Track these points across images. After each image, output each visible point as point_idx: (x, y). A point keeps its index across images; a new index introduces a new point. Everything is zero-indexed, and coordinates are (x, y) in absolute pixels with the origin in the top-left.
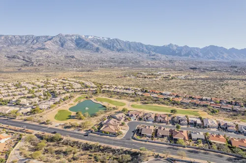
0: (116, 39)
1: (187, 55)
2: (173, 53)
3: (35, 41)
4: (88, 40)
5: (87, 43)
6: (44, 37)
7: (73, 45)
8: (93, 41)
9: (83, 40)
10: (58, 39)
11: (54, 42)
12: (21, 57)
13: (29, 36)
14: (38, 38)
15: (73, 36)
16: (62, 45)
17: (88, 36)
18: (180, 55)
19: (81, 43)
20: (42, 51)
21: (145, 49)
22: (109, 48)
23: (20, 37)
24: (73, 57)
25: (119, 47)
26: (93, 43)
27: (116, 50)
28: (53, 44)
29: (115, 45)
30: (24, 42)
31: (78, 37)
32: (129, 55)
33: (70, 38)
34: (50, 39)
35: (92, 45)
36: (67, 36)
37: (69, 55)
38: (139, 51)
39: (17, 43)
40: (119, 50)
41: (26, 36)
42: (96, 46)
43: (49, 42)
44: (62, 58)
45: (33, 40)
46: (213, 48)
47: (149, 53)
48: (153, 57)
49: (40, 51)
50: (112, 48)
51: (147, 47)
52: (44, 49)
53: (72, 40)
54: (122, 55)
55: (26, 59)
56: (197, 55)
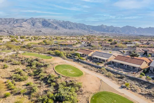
0: (68, 22)
1: (112, 31)
2: (104, 30)
3: (15, 22)
4: (50, 22)
5: (50, 24)
6: (21, 19)
7: (40, 25)
8: (53, 22)
9: (47, 22)
10: (31, 21)
11: (28, 23)
12: (6, 31)
13: (11, 19)
14: (17, 20)
15: (40, 19)
16: (33, 25)
17: (50, 20)
18: (108, 31)
19: (45, 23)
20: (20, 28)
21: (86, 28)
22: (63, 27)
23: (5, 19)
24: (40, 31)
25: (70, 26)
26: (53, 24)
27: (68, 28)
28: (27, 24)
29: (67, 25)
30: (8, 23)
31: (43, 20)
32: (76, 31)
33: (38, 20)
34: (25, 21)
35: (53, 25)
36: (36, 19)
37: (38, 30)
38: (82, 29)
39: (3, 23)
40: (69, 28)
41: (9, 19)
42: (55, 25)
43: (25, 23)
44: (33, 32)
45: (14, 22)
46: (128, 28)
47: (89, 30)
48: (91, 32)
49: (19, 28)
50: (65, 27)
51: (88, 26)
52: (21, 27)
53: (40, 22)
54: (72, 31)
55: (10, 32)
56: (118, 31)
